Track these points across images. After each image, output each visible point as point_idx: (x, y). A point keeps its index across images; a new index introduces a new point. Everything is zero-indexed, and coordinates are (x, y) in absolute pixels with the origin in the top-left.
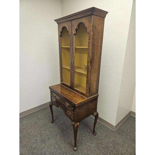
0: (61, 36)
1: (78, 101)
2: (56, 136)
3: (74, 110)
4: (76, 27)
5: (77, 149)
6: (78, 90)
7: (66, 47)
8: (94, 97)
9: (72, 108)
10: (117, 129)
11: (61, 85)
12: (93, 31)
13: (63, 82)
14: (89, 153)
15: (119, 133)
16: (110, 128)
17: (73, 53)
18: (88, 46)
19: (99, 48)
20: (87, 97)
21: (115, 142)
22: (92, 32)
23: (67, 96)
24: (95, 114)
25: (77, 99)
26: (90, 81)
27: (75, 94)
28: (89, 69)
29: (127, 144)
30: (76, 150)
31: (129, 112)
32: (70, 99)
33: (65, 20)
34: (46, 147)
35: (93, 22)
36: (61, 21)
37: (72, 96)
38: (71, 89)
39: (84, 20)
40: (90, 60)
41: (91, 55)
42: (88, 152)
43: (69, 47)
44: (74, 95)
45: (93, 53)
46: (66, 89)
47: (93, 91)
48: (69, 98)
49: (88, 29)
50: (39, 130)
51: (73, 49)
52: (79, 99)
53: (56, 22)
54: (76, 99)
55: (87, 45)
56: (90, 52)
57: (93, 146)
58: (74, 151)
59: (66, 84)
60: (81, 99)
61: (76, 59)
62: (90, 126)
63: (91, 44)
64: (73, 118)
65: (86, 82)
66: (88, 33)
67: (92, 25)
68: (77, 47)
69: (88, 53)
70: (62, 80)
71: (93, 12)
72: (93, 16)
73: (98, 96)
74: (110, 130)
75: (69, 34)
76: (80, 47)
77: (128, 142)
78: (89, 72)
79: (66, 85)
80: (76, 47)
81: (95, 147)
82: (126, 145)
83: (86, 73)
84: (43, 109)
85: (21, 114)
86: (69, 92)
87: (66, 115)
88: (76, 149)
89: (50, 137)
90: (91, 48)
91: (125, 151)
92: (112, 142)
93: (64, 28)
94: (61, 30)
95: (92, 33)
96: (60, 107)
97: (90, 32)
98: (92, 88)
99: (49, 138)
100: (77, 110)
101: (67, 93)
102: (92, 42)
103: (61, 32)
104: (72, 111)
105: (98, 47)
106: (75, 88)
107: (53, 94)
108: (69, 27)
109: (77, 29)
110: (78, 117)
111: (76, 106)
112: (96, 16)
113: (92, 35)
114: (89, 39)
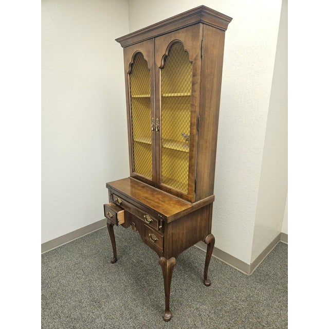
0: (129, 74)
1: (171, 211)
2: (124, 290)
3: (163, 230)
4: (163, 51)
5: (171, 317)
6: (171, 187)
7: (141, 96)
8: (205, 202)
9: (159, 226)
10: (254, 270)
11: (131, 179)
12: (202, 57)
13: (135, 174)
14: (199, 324)
15: (260, 280)
16: (239, 270)
17: (157, 108)
18: (191, 91)
19: (214, 95)
20: (191, 202)
21: (252, 299)
22: (200, 59)
23: (147, 202)
24: (207, 239)
25: (170, 207)
26: (197, 166)
27: (165, 196)
28: (194, 139)
29: (279, 302)
30: (169, 320)
31: (279, 234)
32: (154, 207)
33: (140, 38)
34: (103, 315)
35: (201, 38)
36: (130, 42)
37: (157, 200)
38: (155, 187)
39: (181, 36)
40: (195, 120)
41: (197, 110)
42: (196, 323)
43: (149, 96)
44: (161, 199)
45: (202, 107)
46: (143, 187)
47: (204, 188)
48: (152, 206)
49: (190, 54)
50: (85, 279)
51: (157, 100)
52: (174, 207)
53: (119, 44)
54: (167, 206)
55: (189, 88)
56: (197, 104)
57: (206, 310)
58: (165, 320)
59: (143, 176)
60: (177, 206)
61: (164, 120)
62: (196, 267)
63: (197, 87)
64: (162, 249)
65: (188, 169)
66: (192, 62)
67: (199, 44)
68: (167, 95)
69: (192, 105)
70: (133, 170)
71: (202, 16)
72: (201, 25)
73: (213, 199)
74: (239, 275)
75: (149, 67)
76: (173, 95)
77: (280, 297)
78: (193, 147)
79: (143, 178)
80: (164, 95)
81: (210, 312)
82: (277, 303)
83: (188, 150)
84: (92, 234)
85: (44, 246)
86: (150, 192)
87: (146, 242)
88: (168, 316)
89: (110, 293)
90: (197, 94)
91: (274, 317)
92: (246, 299)
93: (138, 56)
94: (130, 61)
95: (199, 63)
96: (131, 227)
97: (195, 59)
98: (202, 183)
99: (108, 296)
100: (170, 230)
101: (146, 195)
102: (199, 81)
103: (131, 65)
104: (160, 232)
105: (212, 93)
106: (164, 185)
107: (116, 198)
108: (149, 52)
109: (166, 56)
110: (172, 245)
111: (169, 221)
112: (208, 26)
113: (200, 67)
114: (194, 75)
